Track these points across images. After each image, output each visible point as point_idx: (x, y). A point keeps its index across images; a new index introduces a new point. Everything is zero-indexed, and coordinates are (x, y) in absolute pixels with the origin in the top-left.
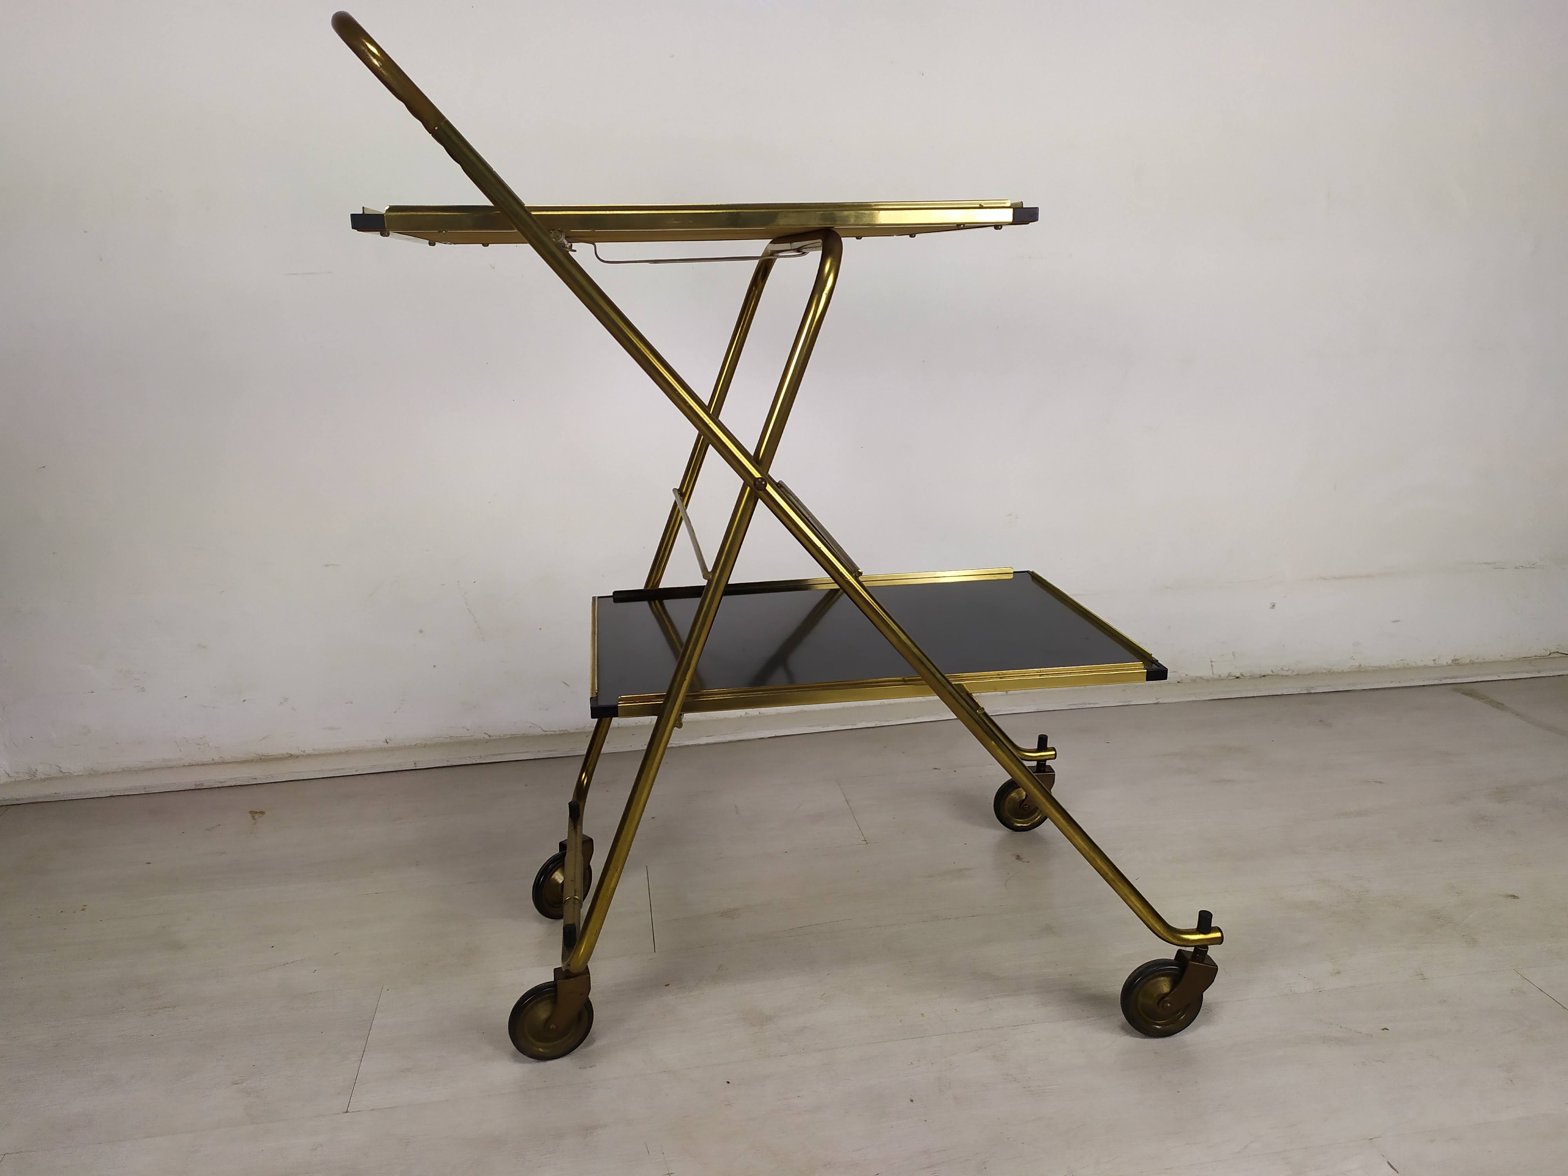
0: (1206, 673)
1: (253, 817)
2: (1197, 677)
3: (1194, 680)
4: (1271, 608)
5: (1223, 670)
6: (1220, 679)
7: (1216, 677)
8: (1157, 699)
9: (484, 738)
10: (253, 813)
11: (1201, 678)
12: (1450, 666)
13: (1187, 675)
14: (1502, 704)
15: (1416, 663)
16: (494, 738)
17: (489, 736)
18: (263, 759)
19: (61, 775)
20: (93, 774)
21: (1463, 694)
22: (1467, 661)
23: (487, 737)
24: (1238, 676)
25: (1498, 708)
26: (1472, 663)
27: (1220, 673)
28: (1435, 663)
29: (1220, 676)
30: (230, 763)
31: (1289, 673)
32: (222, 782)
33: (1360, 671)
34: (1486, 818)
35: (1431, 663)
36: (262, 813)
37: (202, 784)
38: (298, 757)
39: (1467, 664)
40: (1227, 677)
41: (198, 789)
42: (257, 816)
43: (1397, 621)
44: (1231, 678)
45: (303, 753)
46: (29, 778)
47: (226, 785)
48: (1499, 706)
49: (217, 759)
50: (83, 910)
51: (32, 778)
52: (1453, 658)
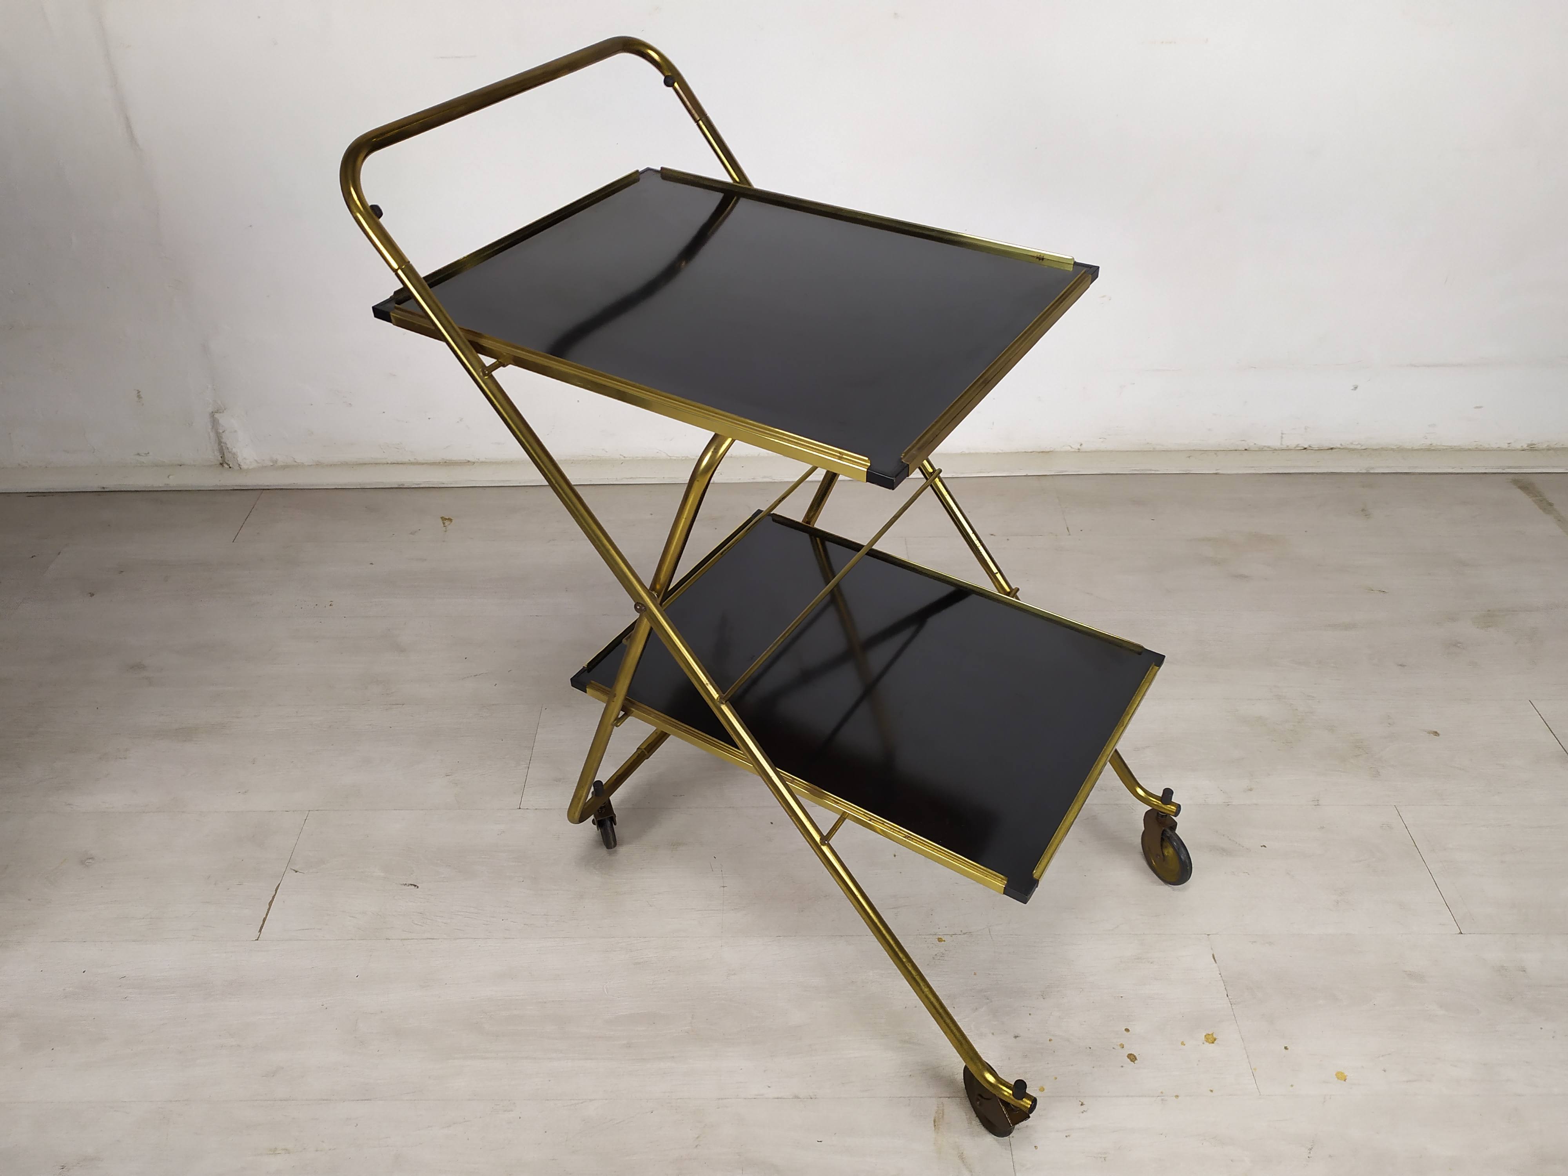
0: (1275, 443)
1: (444, 523)
2: (1265, 446)
3: (1262, 450)
4: (1352, 390)
5: (1292, 441)
6: (1288, 450)
7: (1284, 447)
8: (1217, 470)
9: (620, 458)
10: (443, 519)
11: (1269, 447)
12: (1523, 450)
13: (1255, 444)
14: (1551, 505)
15: (1489, 444)
16: (628, 459)
17: (625, 457)
18: (447, 464)
19: (296, 464)
20: (319, 465)
21: (1520, 488)
22: (1545, 446)
23: (622, 457)
24: (1306, 447)
25: (1544, 510)
26: (1549, 449)
27: (1288, 444)
28: (1509, 446)
29: (1288, 446)
30: (423, 464)
31: (1359, 447)
32: (418, 484)
33: (1431, 450)
34: (1459, 645)
35: (1505, 446)
36: (450, 520)
37: (403, 485)
38: (474, 463)
39: (1543, 450)
40: (1295, 448)
41: (400, 488)
42: (447, 523)
43: (1481, 407)
44: (1299, 448)
45: (477, 460)
46: (272, 464)
47: (422, 486)
48: (1546, 506)
49: (412, 460)
50: (330, 605)
51: (274, 466)
52: (1529, 442)
